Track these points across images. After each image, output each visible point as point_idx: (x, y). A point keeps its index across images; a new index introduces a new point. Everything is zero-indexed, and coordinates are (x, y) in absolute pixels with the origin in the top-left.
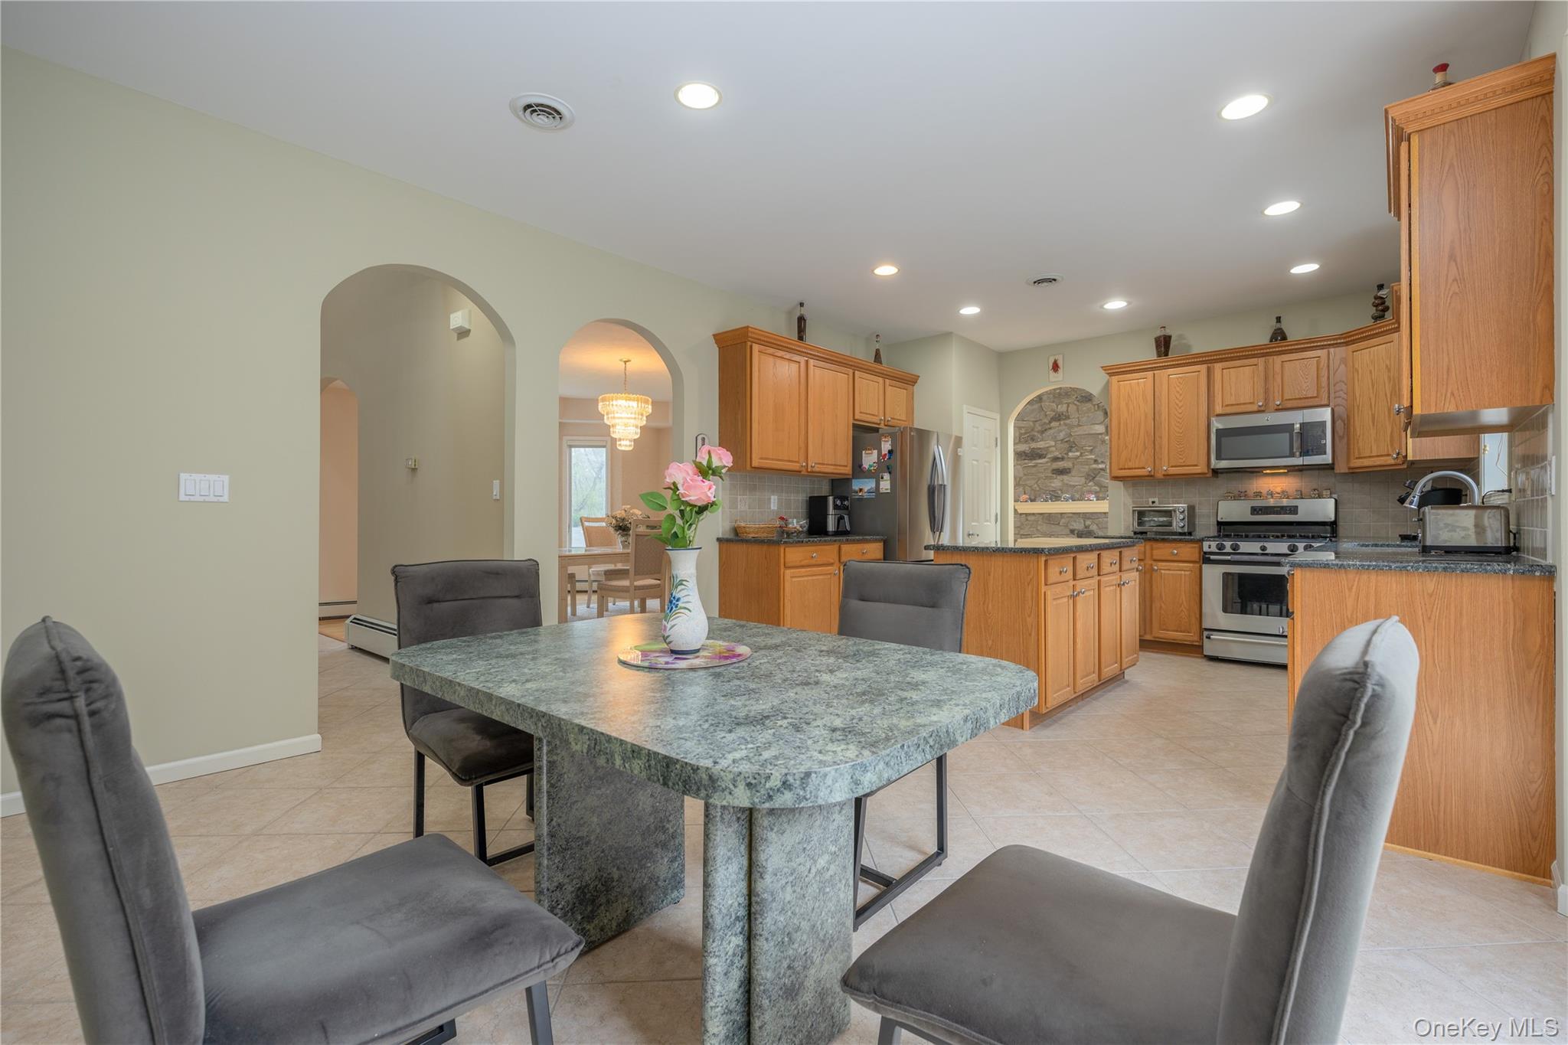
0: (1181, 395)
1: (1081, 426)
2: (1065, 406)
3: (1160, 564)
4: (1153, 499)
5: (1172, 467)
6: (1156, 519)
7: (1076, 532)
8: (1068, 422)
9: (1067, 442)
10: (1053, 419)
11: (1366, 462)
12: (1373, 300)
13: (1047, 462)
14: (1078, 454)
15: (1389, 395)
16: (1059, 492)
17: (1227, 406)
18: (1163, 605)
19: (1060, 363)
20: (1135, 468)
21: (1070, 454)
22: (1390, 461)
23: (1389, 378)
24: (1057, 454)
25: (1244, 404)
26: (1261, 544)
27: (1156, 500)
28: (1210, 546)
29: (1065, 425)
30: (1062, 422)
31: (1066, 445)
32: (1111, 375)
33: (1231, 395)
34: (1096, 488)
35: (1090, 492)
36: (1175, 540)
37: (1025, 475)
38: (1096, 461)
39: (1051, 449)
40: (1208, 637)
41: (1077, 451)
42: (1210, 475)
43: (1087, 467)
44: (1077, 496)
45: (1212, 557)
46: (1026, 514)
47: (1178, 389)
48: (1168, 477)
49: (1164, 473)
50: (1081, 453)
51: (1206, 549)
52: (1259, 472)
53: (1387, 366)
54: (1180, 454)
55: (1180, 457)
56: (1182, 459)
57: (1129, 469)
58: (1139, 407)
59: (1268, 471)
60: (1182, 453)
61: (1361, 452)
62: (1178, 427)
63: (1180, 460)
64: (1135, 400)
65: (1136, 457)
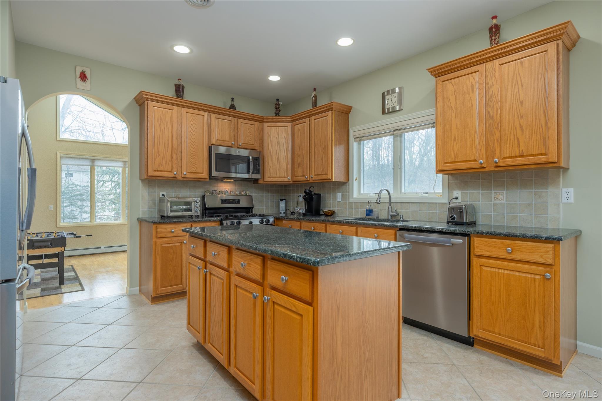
0: (194, 127)
4: (163, 193)
6: (182, 207)
11: (274, 179)
15: (285, 150)
17: (218, 140)
19: (88, 74)
20: (165, 171)
22: (286, 180)
23: (286, 142)
25: (225, 141)
26: (249, 221)
33: (219, 134)
42: (208, 180)
47: (192, 123)
49: (183, 176)
53: (284, 137)
54: (193, 165)
55: (193, 167)
56: (194, 168)
57: (161, 171)
58: (168, 128)
59: (226, 180)
60: (194, 164)
61: (271, 174)
62: (192, 147)
63: (193, 169)
64: (165, 123)
65: (166, 163)
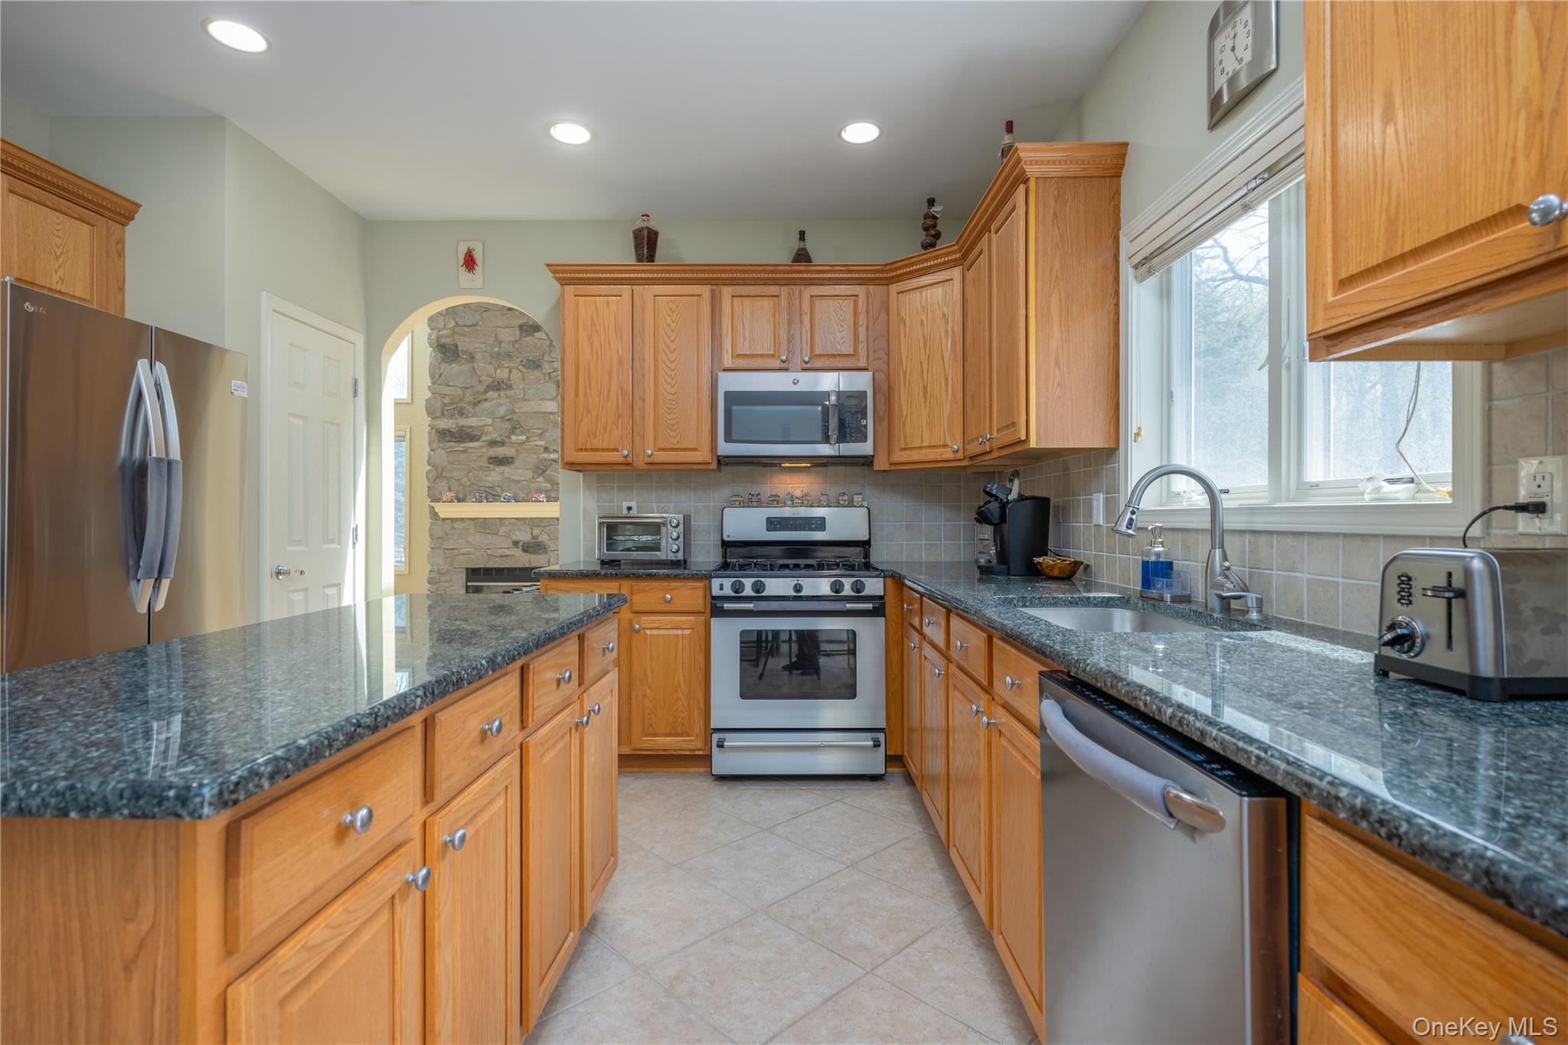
0: (673, 331)
1: (527, 400)
2: (506, 371)
3: (644, 618)
4: (629, 503)
5: (660, 450)
6: (635, 538)
7: (521, 544)
8: (509, 393)
9: (508, 420)
10: (489, 388)
11: (915, 456)
12: (923, 221)
13: (481, 447)
14: (524, 438)
16: (499, 489)
17: (739, 356)
18: (648, 691)
19: (478, 256)
20: (603, 450)
21: (514, 438)
22: (949, 455)
24: (495, 436)
25: (762, 356)
26: (793, 581)
27: (633, 504)
28: (722, 586)
29: (507, 397)
30: (502, 393)
31: (508, 426)
32: (564, 282)
33: (745, 339)
34: (548, 485)
35: (539, 491)
36: (667, 577)
37: (450, 463)
38: (546, 449)
39: (487, 429)
40: (720, 746)
41: (522, 433)
42: (714, 466)
43: (535, 456)
44: (522, 496)
45: (727, 606)
46: (452, 519)
47: (669, 320)
48: (652, 467)
49: (647, 460)
50: (528, 438)
51: (716, 592)
52: (774, 465)
54: (671, 430)
55: (672, 433)
56: (675, 437)
57: (593, 450)
58: (609, 344)
59: (787, 465)
60: (674, 428)
61: (909, 439)
62: (669, 383)
63: (672, 440)
64: (602, 331)
65: (605, 431)
